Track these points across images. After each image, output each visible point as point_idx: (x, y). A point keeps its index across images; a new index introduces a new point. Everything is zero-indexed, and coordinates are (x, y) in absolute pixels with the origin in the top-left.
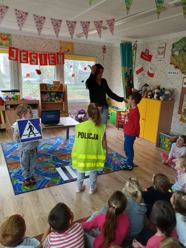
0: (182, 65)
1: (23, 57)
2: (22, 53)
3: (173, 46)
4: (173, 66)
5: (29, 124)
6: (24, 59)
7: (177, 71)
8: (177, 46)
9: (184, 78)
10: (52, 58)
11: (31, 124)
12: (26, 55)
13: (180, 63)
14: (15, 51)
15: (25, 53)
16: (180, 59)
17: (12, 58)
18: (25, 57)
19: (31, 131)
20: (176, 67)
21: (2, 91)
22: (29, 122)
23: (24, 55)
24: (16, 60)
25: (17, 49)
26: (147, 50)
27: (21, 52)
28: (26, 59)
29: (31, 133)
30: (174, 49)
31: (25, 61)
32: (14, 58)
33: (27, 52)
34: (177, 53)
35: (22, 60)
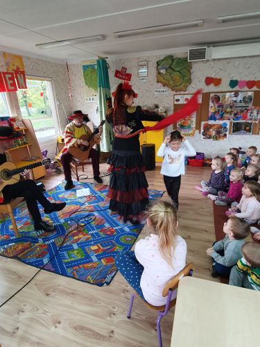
0: (171, 83)
3: (158, 63)
4: (160, 84)
7: (166, 89)
8: (162, 64)
9: (174, 95)
10: (10, 79)
13: (168, 81)
16: (168, 77)
20: (164, 86)
26: (124, 69)
30: (159, 67)
34: (163, 71)
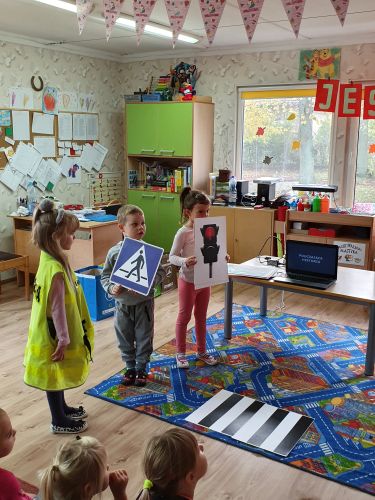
1: (347, 100)
2: (348, 91)
5: (141, 252)
6: (351, 106)
11: (144, 255)
12: (357, 96)
14: (329, 87)
15: (354, 90)
17: (321, 106)
18: (353, 101)
19: (137, 268)
21: (294, 189)
22: (143, 248)
23: (351, 95)
24: (332, 109)
25: (335, 83)
27: (344, 87)
28: (356, 106)
29: (135, 272)
31: (352, 111)
32: (328, 106)
33: (359, 86)
35: (346, 110)
